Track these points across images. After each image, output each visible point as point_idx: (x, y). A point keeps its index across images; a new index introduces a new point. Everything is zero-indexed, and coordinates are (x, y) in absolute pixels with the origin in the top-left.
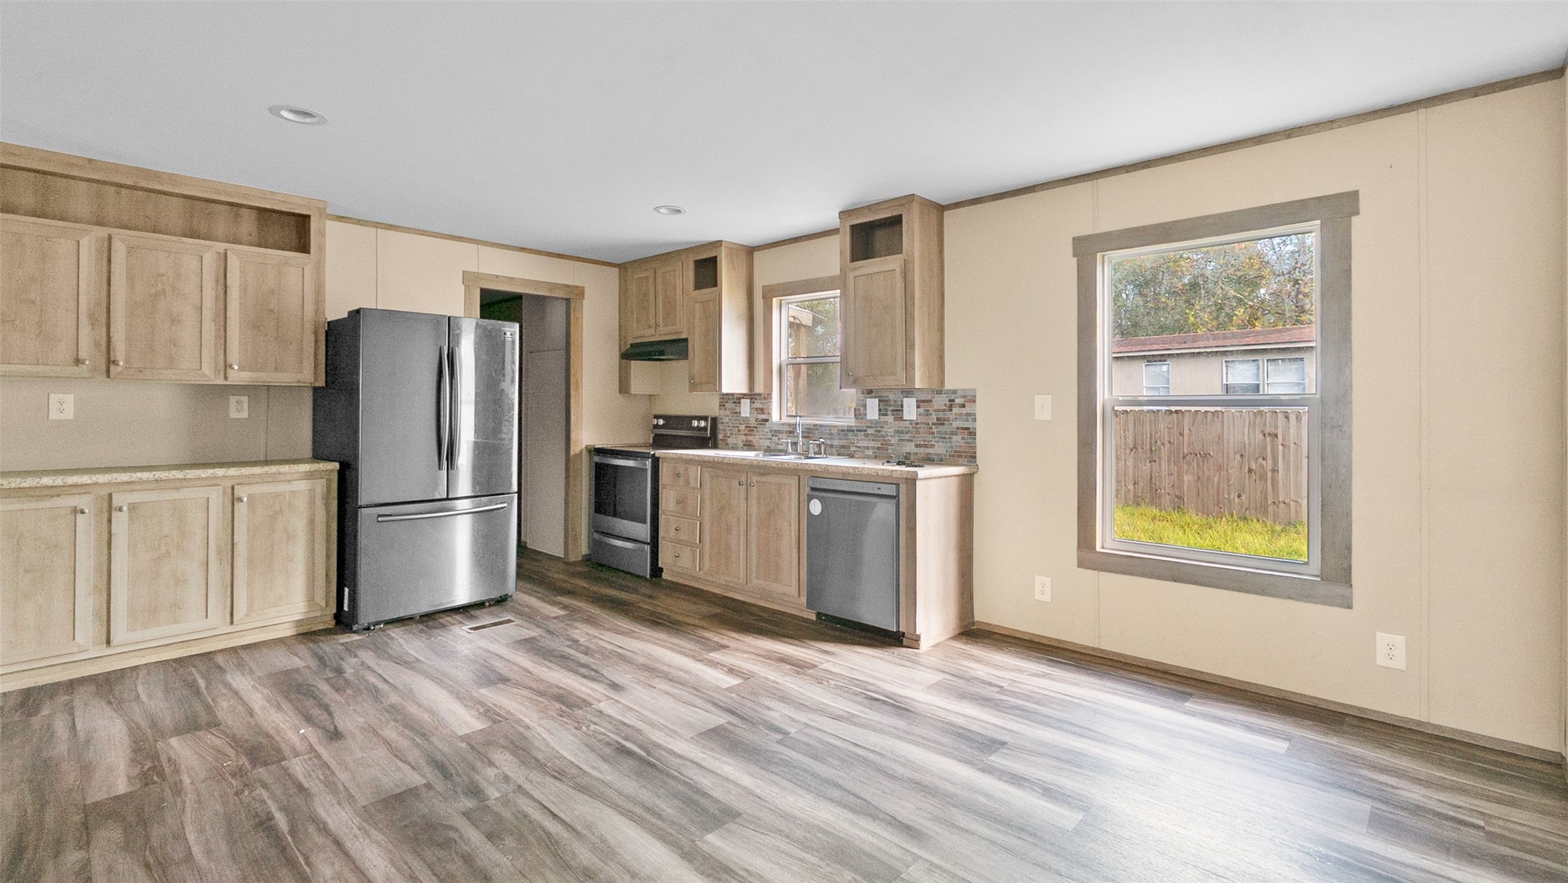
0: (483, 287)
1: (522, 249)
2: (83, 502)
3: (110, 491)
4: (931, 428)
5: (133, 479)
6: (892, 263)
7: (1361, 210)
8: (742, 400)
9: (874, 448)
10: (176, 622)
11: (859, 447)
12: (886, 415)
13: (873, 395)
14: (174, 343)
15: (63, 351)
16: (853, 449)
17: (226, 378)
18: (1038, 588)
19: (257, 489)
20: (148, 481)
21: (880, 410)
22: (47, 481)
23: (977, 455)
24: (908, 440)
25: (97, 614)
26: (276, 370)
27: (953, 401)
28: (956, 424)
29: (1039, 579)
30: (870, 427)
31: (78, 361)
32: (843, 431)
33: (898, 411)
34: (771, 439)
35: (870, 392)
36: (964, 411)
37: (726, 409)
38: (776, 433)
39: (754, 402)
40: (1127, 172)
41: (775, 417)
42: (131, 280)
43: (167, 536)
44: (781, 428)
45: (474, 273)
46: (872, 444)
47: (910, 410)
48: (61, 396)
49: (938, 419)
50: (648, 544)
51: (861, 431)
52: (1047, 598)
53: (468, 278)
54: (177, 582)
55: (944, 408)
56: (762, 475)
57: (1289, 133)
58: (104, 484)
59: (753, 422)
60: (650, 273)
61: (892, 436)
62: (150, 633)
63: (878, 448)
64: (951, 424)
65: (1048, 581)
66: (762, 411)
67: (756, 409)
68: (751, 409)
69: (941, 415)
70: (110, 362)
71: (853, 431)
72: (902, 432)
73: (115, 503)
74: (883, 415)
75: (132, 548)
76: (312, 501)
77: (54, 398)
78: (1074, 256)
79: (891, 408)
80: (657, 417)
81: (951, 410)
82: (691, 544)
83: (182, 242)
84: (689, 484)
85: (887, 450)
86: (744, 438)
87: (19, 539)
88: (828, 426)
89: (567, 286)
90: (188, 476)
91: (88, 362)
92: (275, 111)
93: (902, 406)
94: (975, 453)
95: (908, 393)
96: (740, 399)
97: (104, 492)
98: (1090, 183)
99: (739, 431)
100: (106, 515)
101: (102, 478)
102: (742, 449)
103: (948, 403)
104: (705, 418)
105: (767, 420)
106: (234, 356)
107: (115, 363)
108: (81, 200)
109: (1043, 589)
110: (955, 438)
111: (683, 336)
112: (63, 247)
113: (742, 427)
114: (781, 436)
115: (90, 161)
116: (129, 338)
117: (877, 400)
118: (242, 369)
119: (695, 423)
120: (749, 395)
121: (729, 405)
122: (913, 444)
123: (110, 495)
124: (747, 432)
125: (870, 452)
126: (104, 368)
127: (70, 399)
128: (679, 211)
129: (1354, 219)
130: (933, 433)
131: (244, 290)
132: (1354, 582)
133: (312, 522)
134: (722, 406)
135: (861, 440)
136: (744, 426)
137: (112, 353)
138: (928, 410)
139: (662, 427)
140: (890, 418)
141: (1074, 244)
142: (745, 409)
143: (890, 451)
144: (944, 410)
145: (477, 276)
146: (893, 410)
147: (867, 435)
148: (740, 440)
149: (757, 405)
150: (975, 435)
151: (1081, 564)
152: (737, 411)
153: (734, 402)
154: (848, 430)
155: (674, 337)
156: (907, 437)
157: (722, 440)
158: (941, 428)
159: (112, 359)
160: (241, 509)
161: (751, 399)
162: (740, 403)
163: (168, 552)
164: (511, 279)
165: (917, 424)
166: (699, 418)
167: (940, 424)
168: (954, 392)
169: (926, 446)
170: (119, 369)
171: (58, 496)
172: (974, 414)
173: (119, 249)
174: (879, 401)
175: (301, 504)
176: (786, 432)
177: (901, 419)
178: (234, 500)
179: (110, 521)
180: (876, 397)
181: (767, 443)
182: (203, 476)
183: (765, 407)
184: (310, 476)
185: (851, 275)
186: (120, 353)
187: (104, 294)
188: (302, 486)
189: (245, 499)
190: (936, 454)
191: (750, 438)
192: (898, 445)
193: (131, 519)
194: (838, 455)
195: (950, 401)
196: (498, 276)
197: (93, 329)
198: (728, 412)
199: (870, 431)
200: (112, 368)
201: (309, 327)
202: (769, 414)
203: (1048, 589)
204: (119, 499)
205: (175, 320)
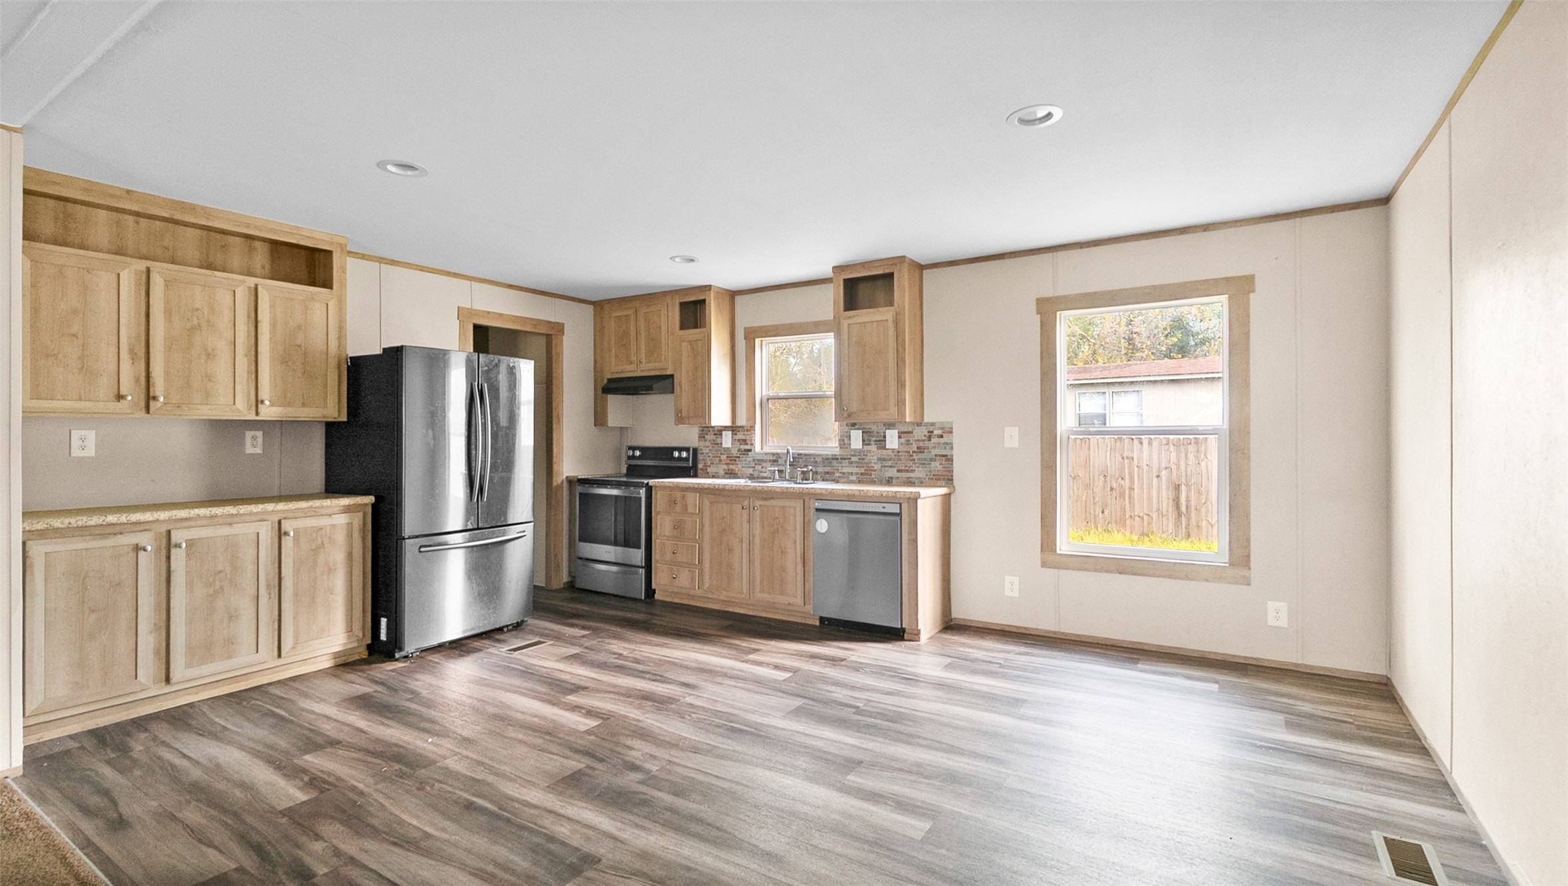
0: (475, 322)
1: (510, 286)
2: (145, 539)
3: (169, 528)
4: (912, 456)
5: (191, 515)
6: (885, 314)
7: (1255, 290)
8: (723, 432)
9: (857, 474)
10: (230, 657)
11: (843, 473)
12: (870, 444)
13: (856, 427)
14: (209, 378)
15: (104, 387)
16: (837, 475)
17: (257, 414)
18: (1007, 587)
19: (301, 523)
20: (205, 517)
21: (863, 441)
22: (111, 518)
23: (954, 478)
24: (891, 467)
25: (157, 652)
26: (304, 405)
27: (932, 432)
28: (934, 452)
29: (1008, 579)
30: (853, 456)
31: (120, 397)
32: (827, 459)
33: (881, 443)
34: (754, 467)
35: (854, 425)
36: (941, 440)
37: (706, 440)
38: (760, 462)
39: (736, 434)
40: (1081, 248)
41: (758, 448)
42: (168, 313)
43: (221, 571)
44: (765, 458)
45: (468, 309)
46: (855, 470)
47: (892, 440)
48: (83, 432)
49: (918, 448)
50: (642, 567)
51: (845, 459)
52: (1016, 594)
53: (462, 313)
54: (230, 618)
55: (924, 438)
56: (766, 499)
58: (164, 521)
59: (735, 452)
60: (630, 312)
61: (875, 463)
62: (207, 669)
63: (862, 474)
64: (930, 452)
65: (1016, 580)
66: (744, 442)
67: (739, 440)
68: (732, 440)
69: (921, 444)
70: (149, 398)
71: (838, 459)
72: (884, 460)
73: (174, 540)
74: (867, 444)
75: (190, 585)
76: (350, 534)
77: (76, 434)
78: (1038, 313)
79: (874, 439)
80: (633, 448)
81: (930, 440)
82: (690, 565)
83: (215, 276)
84: (687, 510)
85: (871, 475)
86: (726, 467)
87: (84, 578)
88: (812, 455)
89: (550, 322)
90: (242, 512)
91: (130, 398)
92: (381, 165)
93: (885, 437)
94: (952, 476)
95: (890, 426)
96: (721, 431)
97: (163, 529)
98: (1051, 254)
99: (720, 461)
100: (164, 552)
101: (163, 515)
102: (723, 477)
103: (927, 434)
104: (687, 449)
105: (750, 450)
106: (265, 392)
107: (155, 398)
109: (1011, 587)
110: (933, 464)
111: (669, 372)
112: (104, 280)
113: (724, 457)
114: (764, 464)
115: (128, 192)
116: (167, 373)
117: (861, 431)
118: (272, 405)
119: (676, 454)
120: (730, 427)
121: (710, 437)
122: (895, 469)
123: (169, 532)
124: (728, 462)
125: (853, 478)
126: (143, 404)
127: (91, 435)
128: (692, 260)
129: (1250, 296)
130: (914, 460)
131: (274, 325)
132: (1252, 565)
133: (350, 555)
134: (702, 437)
135: (846, 467)
136: (725, 456)
137: (151, 390)
138: (909, 441)
139: (640, 458)
140: (873, 448)
141: (1036, 304)
142: (727, 440)
143: (873, 476)
144: (924, 440)
145: (471, 312)
146: (876, 441)
147: (852, 463)
148: (721, 469)
149: (740, 436)
150: (952, 461)
151: (1044, 564)
152: (719, 441)
153: (715, 434)
154: (832, 459)
155: (658, 373)
156: (890, 463)
157: (702, 469)
158: (921, 456)
159: (151, 394)
160: (287, 542)
161: (733, 431)
162: (721, 435)
163: (221, 587)
164: (501, 315)
165: (898, 452)
166: (680, 449)
167: (920, 452)
168: (933, 424)
169: (907, 471)
170: (158, 405)
171: (121, 533)
172: (952, 444)
173: (157, 283)
174: (863, 432)
175: (340, 537)
176: (770, 461)
177: (884, 448)
178: (281, 534)
179: (168, 558)
180: (859, 429)
181: (750, 471)
182: (255, 511)
183: (748, 438)
184: (348, 510)
185: (845, 324)
186: (159, 388)
187: (143, 328)
188: (342, 519)
189: (292, 534)
190: (916, 478)
191: (731, 467)
192: (881, 470)
193: (188, 555)
194: (823, 480)
195: (929, 432)
196: (488, 312)
197: (133, 363)
198: (708, 444)
199: (853, 459)
200: (152, 403)
201: (333, 363)
202: (752, 445)
203: (1016, 587)
204: (178, 536)
205: (210, 355)
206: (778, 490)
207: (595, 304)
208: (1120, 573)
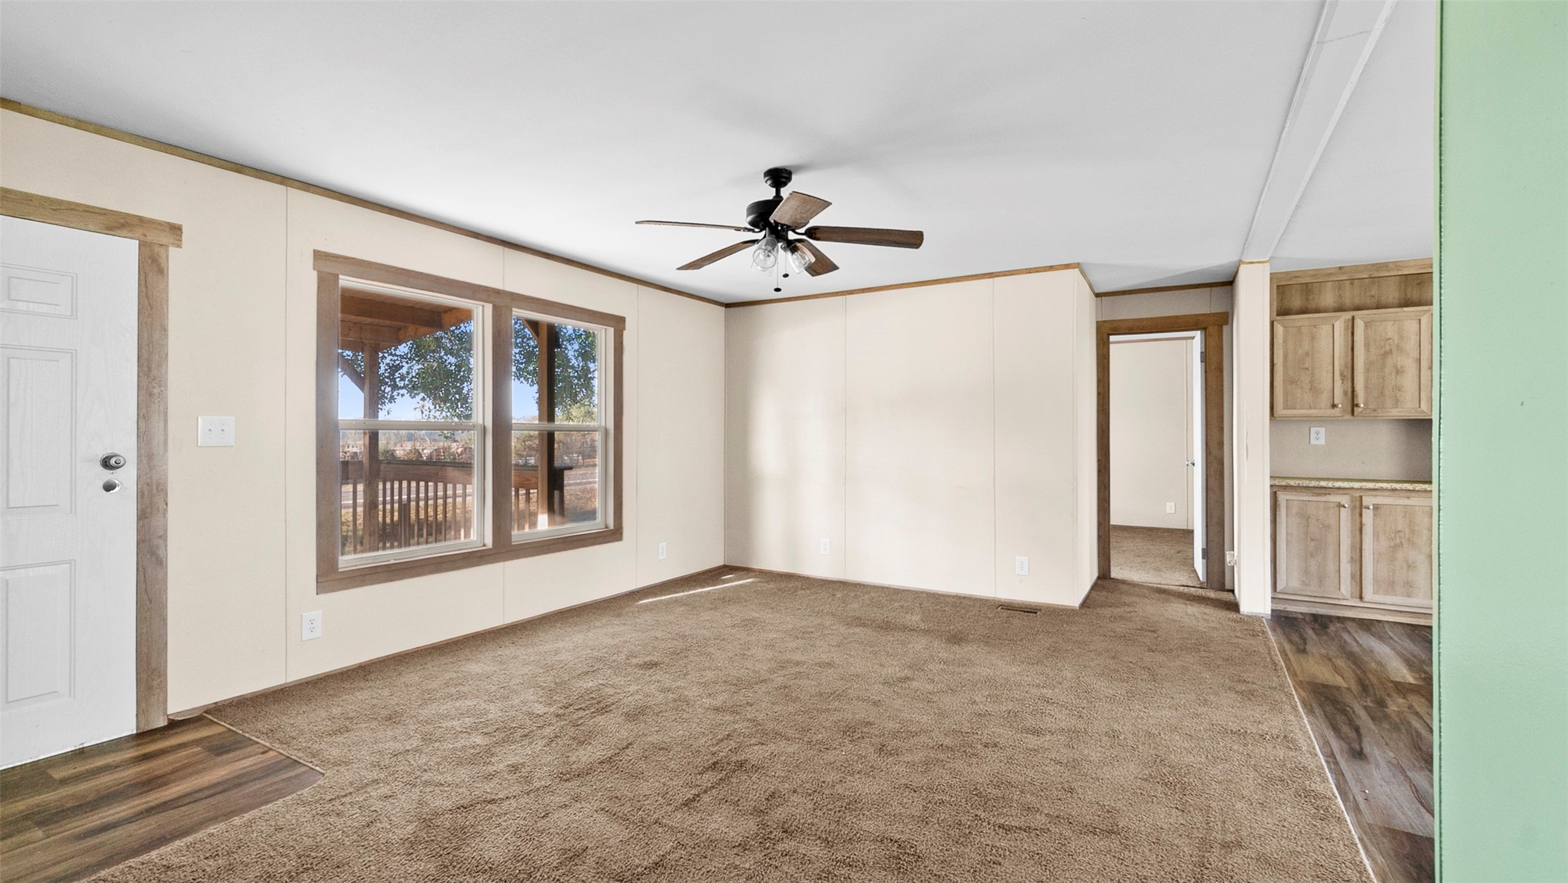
2: (1345, 500)
3: (1361, 494)
5: (1376, 487)
14: (1398, 388)
15: (1325, 399)
20: (1386, 490)
22: (1323, 484)
25: (1353, 577)
31: (1334, 406)
42: (1367, 345)
43: (1400, 531)
48: (1317, 429)
58: (1357, 489)
62: (1389, 599)
70: (1354, 405)
73: (1365, 504)
75: (1376, 535)
77: (1313, 430)
83: (1404, 312)
87: (1308, 519)
90: (1417, 489)
91: (1340, 406)
97: (1357, 494)
100: (1358, 511)
101: (1357, 485)
107: (1357, 405)
108: (1328, 298)
112: (1325, 330)
116: (1366, 387)
123: (1361, 497)
126: (1350, 410)
127: (1322, 431)
137: (1355, 399)
159: (1355, 403)
163: (1401, 543)
170: (1360, 410)
171: (1329, 494)
173: (1360, 325)
179: (1361, 515)
186: (1360, 400)
187: (1350, 358)
193: (1375, 515)
197: (1343, 383)
200: (1356, 409)
204: (1368, 501)
205: (1399, 372)
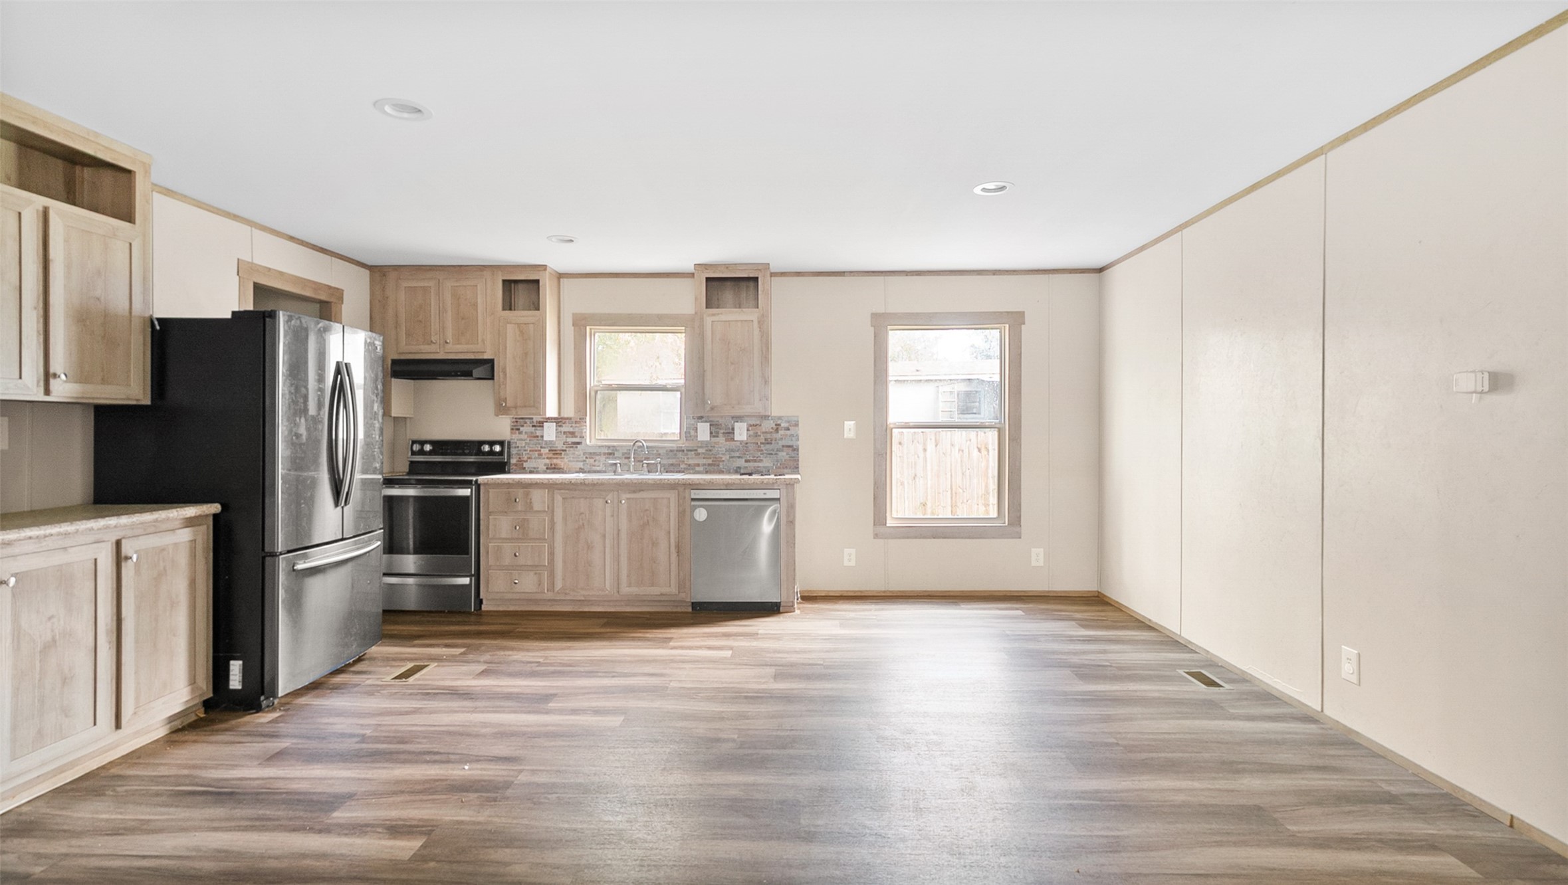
0: (256, 281)
1: (292, 239)
4: (760, 447)
5: (22, 538)
6: (749, 315)
7: (1026, 322)
8: (545, 424)
9: (704, 465)
10: (65, 737)
11: (689, 465)
12: (717, 437)
13: (704, 419)
16: (682, 466)
17: (47, 392)
18: (846, 558)
20: (35, 540)
21: (711, 433)
23: (800, 465)
24: (739, 457)
26: (104, 381)
27: (779, 425)
28: (781, 443)
29: (847, 551)
30: (701, 447)
32: (671, 451)
33: (730, 433)
34: (585, 461)
35: (701, 418)
36: (788, 432)
37: (521, 433)
38: (592, 455)
39: (560, 426)
40: (907, 275)
41: (588, 442)
43: (52, 617)
44: (598, 451)
45: (249, 263)
46: (705, 461)
47: (741, 433)
49: (766, 439)
51: (691, 451)
52: (853, 563)
53: (243, 268)
55: (771, 430)
56: (634, 492)
57: (995, 272)
59: (559, 446)
60: (431, 284)
61: (723, 454)
63: (709, 465)
64: (778, 444)
65: (853, 551)
66: (573, 434)
67: (564, 433)
68: (557, 433)
69: (768, 436)
71: (683, 451)
72: (732, 450)
74: (714, 437)
75: (16, 637)
76: (193, 555)
78: (872, 328)
79: (722, 431)
80: (422, 443)
81: (778, 432)
82: (535, 568)
84: (532, 508)
85: (718, 466)
86: (547, 461)
88: (655, 447)
92: (380, 105)
93: (733, 429)
94: (798, 464)
95: (739, 418)
96: (543, 423)
98: (883, 277)
99: (540, 455)
102: (545, 472)
103: (774, 426)
104: (501, 443)
105: (579, 443)
109: (849, 557)
110: (780, 454)
111: (486, 356)
113: (545, 451)
114: (597, 458)
117: (708, 424)
118: (65, 379)
119: (486, 448)
120: (555, 418)
121: (527, 429)
122: (744, 460)
124: (551, 455)
125: (701, 469)
128: (572, 241)
129: (1023, 326)
130: (762, 450)
132: (1022, 524)
133: (193, 583)
134: (515, 428)
135: (692, 458)
136: (547, 450)
138: (757, 433)
139: (430, 453)
140: (721, 439)
141: (872, 318)
142: (549, 433)
143: (721, 466)
144: (771, 432)
145: (253, 268)
146: (724, 433)
147: (699, 454)
148: (542, 463)
149: (566, 428)
150: (798, 450)
151: (876, 536)
152: (538, 433)
153: (533, 426)
154: (677, 451)
155: (472, 357)
156: (737, 454)
157: (516, 465)
158: (768, 446)
160: (128, 570)
161: (557, 423)
162: (543, 426)
163: (54, 639)
164: (281, 273)
165: (747, 444)
166: (492, 443)
167: (768, 443)
168: (780, 418)
169: (755, 461)
172: (797, 435)
174: (710, 425)
175: (183, 560)
176: (605, 454)
177: (733, 439)
178: (119, 559)
180: (706, 422)
181: (581, 465)
182: (95, 528)
183: (577, 430)
184: (190, 522)
185: (708, 321)
188: (185, 535)
189: (131, 557)
190: (764, 467)
191: (555, 461)
192: (728, 461)
193: (14, 596)
194: (667, 472)
195: (776, 425)
196: (269, 269)
198: (524, 436)
199: (700, 450)
202: (582, 437)
203: (853, 557)
204: (4, 569)
206: (650, 482)
207: (371, 268)
208: (934, 538)
